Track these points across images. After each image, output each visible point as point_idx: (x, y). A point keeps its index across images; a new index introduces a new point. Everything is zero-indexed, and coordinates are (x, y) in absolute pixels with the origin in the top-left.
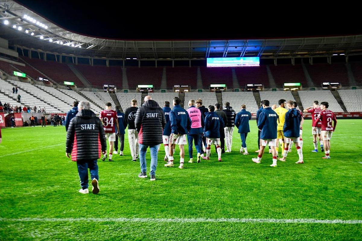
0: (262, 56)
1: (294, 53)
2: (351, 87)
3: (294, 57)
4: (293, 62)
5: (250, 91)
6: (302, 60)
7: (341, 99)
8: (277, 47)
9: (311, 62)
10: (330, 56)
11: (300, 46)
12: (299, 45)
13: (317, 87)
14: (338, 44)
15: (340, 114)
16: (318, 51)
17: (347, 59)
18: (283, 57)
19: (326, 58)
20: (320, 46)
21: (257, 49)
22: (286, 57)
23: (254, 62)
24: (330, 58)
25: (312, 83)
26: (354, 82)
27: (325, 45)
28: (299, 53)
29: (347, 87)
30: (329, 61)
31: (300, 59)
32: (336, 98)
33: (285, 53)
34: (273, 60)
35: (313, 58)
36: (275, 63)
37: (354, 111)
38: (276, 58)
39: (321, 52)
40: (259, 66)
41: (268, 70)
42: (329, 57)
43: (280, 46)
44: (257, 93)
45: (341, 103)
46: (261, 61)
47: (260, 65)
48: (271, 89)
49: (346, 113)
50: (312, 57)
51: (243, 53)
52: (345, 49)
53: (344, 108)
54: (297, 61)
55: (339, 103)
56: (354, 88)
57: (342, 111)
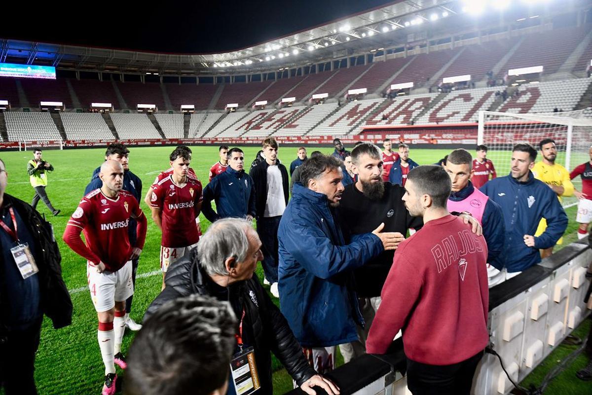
0: (59, 66)
1: (101, 66)
2: (168, 111)
3: (101, 72)
4: (100, 77)
5: (46, 111)
6: (111, 76)
7: (158, 124)
8: (79, 56)
9: (122, 79)
10: (144, 75)
11: (108, 60)
12: (107, 58)
13: (132, 109)
14: (151, 62)
15: (158, 140)
16: (130, 67)
17: (161, 79)
18: (87, 70)
19: (140, 76)
20: (131, 61)
21: (51, 56)
22: (90, 71)
23: (48, 73)
24: (144, 77)
25: (126, 105)
26: (170, 106)
27: (138, 61)
28: (107, 67)
29: (163, 111)
30: (143, 80)
31: (109, 74)
32: (153, 123)
33: (89, 66)
34: (74, 73)
35: (125, 75)
36: (78, 76)
37: (172, 138)
38: (79, 71)
39: (133, 69)
40: (55, 78)
41: (69, 85)
42: (142, 76)
43: (83, 56)
44: (56, 114)
45: (159, 128)
46: (57, 72)
47: (57, 77)
48: (75, 110)
49: (164, 140)
50: (123, 73)
51: (31, 59)
52: (159, 67)
53: (162, 134)
54: (106, 76)
55: (157, 129)
56: (171, 113)
57: (160, 137)
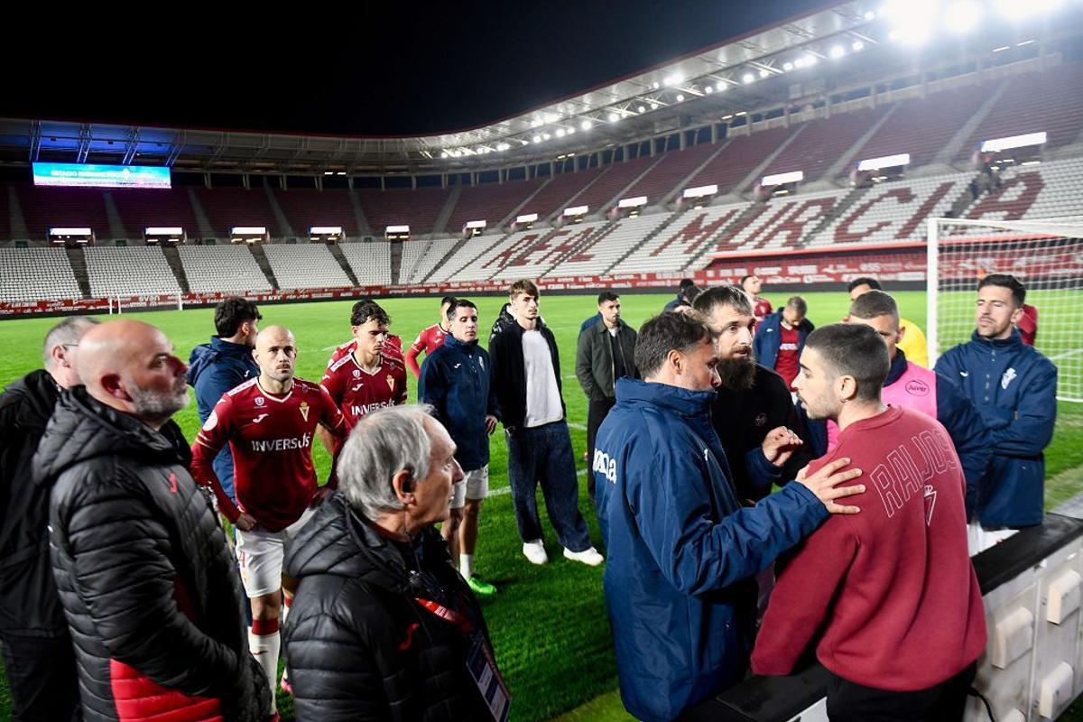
0: (176, 165)
1: (247, 164)
2: (363, 238)
3: (248, 173)
4: (246, 183)
5: (154, 244)
6: (265, 179)
7: (346, 261)
8: (211, 148)
9: (283, 185)
10: (321, 175)
11: (258, 152)
12: (258, 149)
13: (300, 236)
14: (333, 153)
15: (347, 290)
16: (296, 163)
17: (351, 182)
18: (224, 171)
19: (313, 178)
20: (299, 152)
21: (163, 149)
22: (229, 172)
23: (156, 178)
24: (320, 179)
25: (290, 229)
26: (367, 228)
27: (309, 152)
28: (258, 164)
29: (354, 238)
30: (319, 185)
31: (261, 177)
32: (337, 259)
33: (227, 163)
34: (200, 177)
35: (288, 177)
36: (208, 182)
37: (371, 284)
38: (209, 172)
39: (301, 166)
40: (170, 187)
41: (193, 197)
42: (318, 178)
43: (217, 148)
44: (170, 249)
45: (347, 269)
46: (174, 177)
47: (172, 185)
48: (204, 240)
49: (357, 289)
50: (284, 175)
51: (129, 157)
52: (346, 163)
53: (354, 279)
54: (256, 180)
55: (344, 270)
56: (368, 240)
57: (350, 284)
